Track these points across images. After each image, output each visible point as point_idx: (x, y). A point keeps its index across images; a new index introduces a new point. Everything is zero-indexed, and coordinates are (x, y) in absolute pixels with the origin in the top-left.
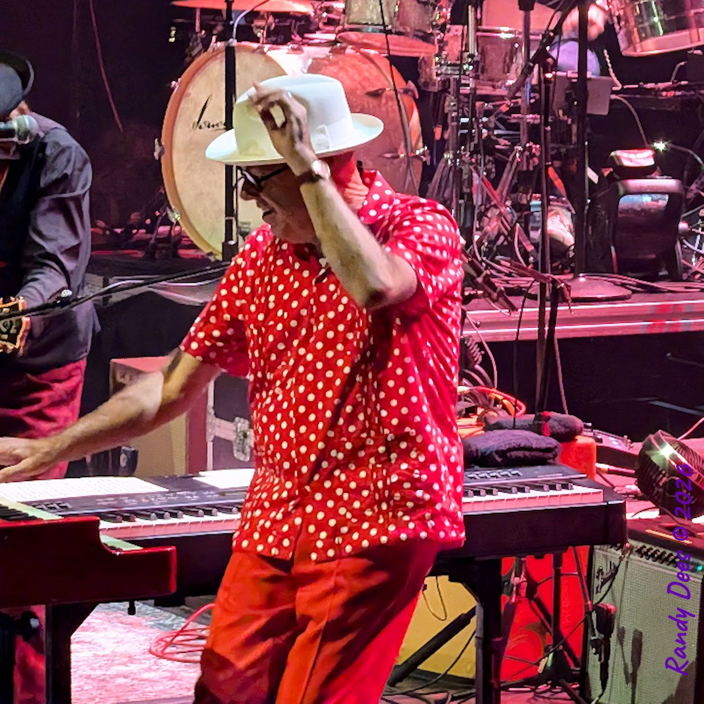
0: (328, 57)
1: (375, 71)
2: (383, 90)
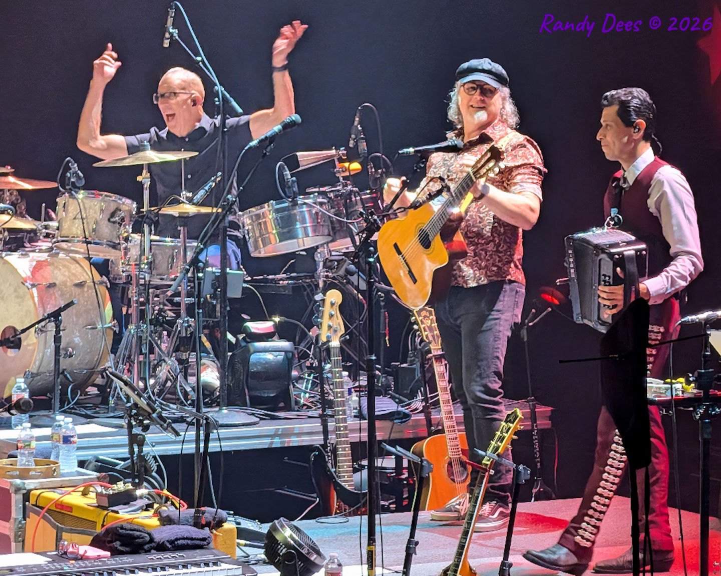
0: (47, 259)
1: (79, 269)
2: (85, 282)
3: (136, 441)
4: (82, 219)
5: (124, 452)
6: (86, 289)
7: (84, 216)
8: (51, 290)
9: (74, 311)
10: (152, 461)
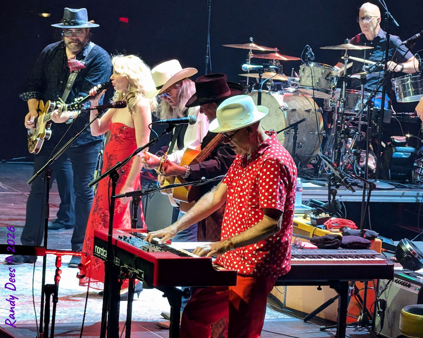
1: (308, 103)
2: (311, 110)
3: (332, 193)
4: (312, 77)
5: (326, 198)
6: (311, 113)
7: (313, 75)
8: (293, 113)
9: (304, 124)
10: (340, 204)
